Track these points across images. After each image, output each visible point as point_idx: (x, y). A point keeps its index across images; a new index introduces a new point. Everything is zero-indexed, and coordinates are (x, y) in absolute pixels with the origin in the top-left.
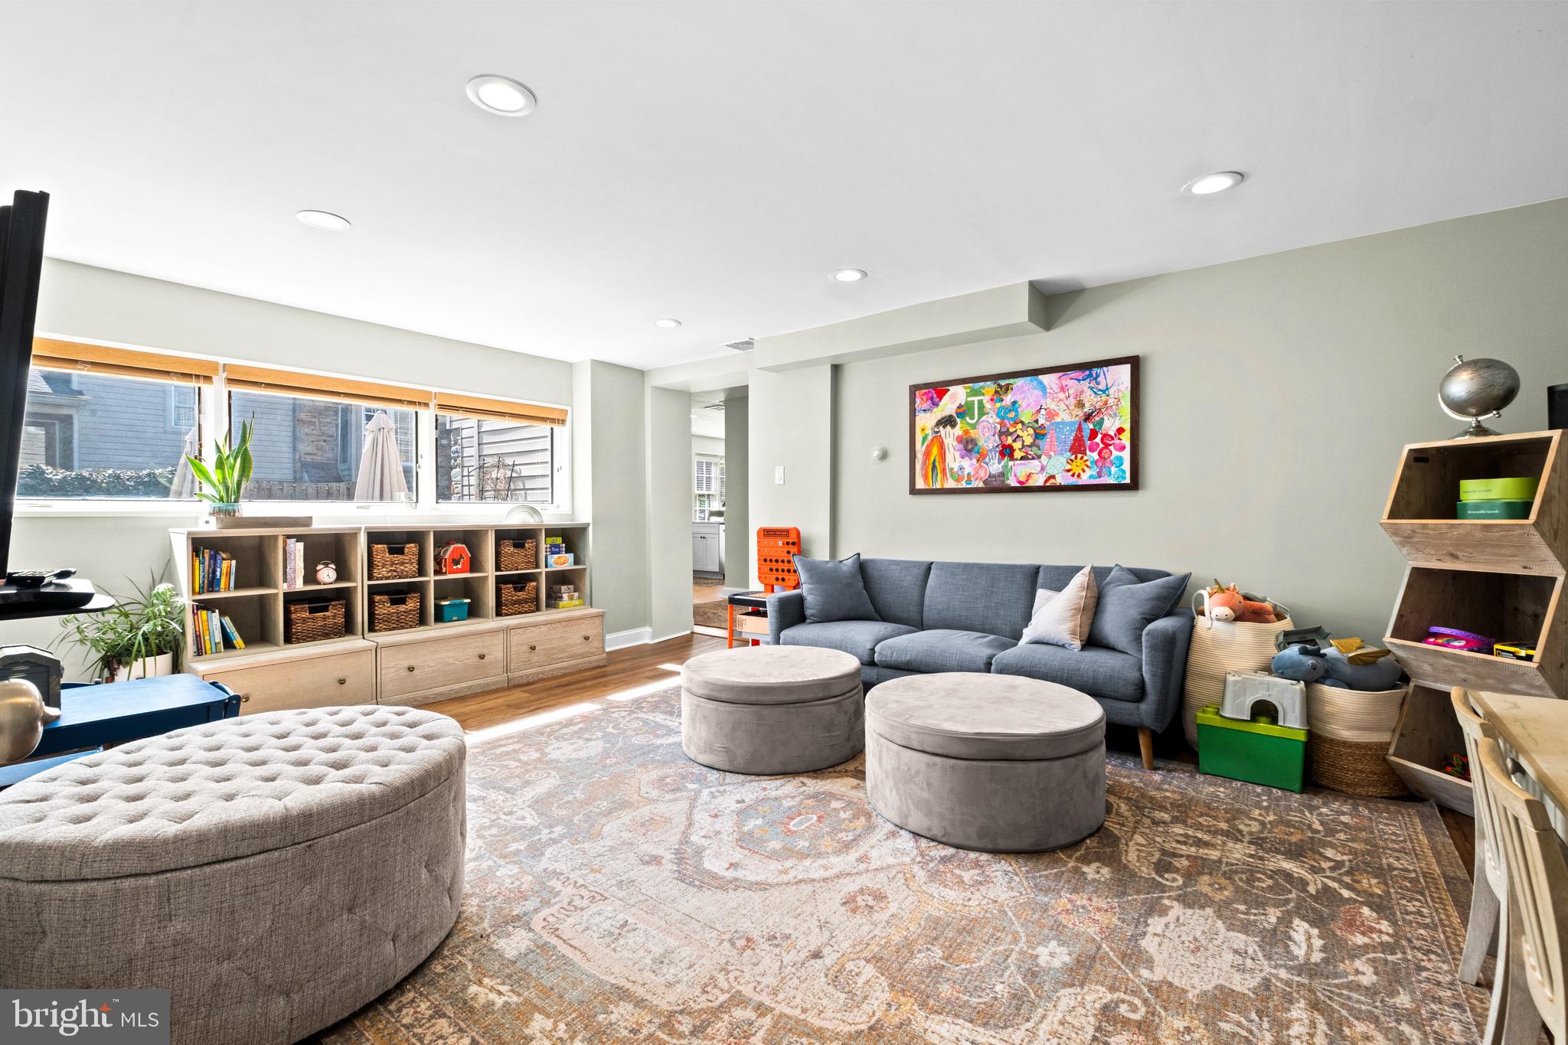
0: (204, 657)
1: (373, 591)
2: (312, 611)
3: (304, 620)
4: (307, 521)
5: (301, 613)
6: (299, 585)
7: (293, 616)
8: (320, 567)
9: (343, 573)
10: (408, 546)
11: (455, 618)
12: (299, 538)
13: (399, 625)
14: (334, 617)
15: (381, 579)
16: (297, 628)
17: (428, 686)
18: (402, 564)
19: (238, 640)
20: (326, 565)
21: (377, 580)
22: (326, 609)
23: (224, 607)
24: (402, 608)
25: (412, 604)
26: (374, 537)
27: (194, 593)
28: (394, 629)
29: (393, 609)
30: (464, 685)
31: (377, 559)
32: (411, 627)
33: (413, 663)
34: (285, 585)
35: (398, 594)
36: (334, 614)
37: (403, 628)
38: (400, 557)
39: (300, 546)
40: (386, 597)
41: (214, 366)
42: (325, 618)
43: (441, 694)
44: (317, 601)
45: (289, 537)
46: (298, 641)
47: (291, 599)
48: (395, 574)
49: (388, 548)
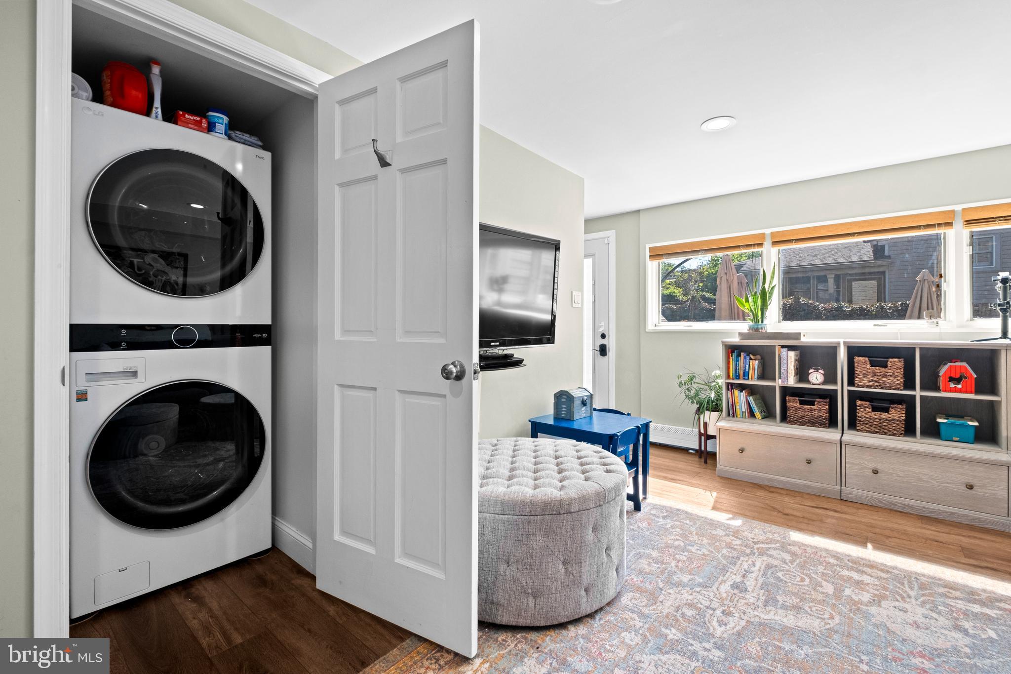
0: (735, 418)
1: (854, 397)
2: (802, 403)
3: (796, 408)
4: (797, 336)
5: (793, 403)
6: (791, 381)
7: (788, 404)
8: (811, 371)
9: (831, 377)
10: (890, 360)
11: (957, 438)
12: (790, 348)
13: (881, 430)
14: (819, 410)
15: (862, 386)
16: (791, 413)
17: (897, 494)
18: (885, 376)
19: (757, 414)
20: (817, 370)
21: (858, 386)
22: (812, 403)
23: (751, 390)
24: (884, 415)
25: (897, 414)
26: (854, 351)
27: (728, 377)
28: (876, 433)
29: (875, 415)
30: (942, 508)
31: (858, 369)
32: (894, 435)
33: (879, 467)
34: (780, 380)
35: (881, 403)
36: (821, 409)
37: (885, 434)
38: (883, 369)
39: (792, 354)
40: (868, 403)
41: (763, 236)
42: (811, 410)
43: (911, 507)
44: (807, 396)
45: (783, 347)
46: (791, 423)
47: (787, 392)
48: (876, 384)
49: (870, 361)
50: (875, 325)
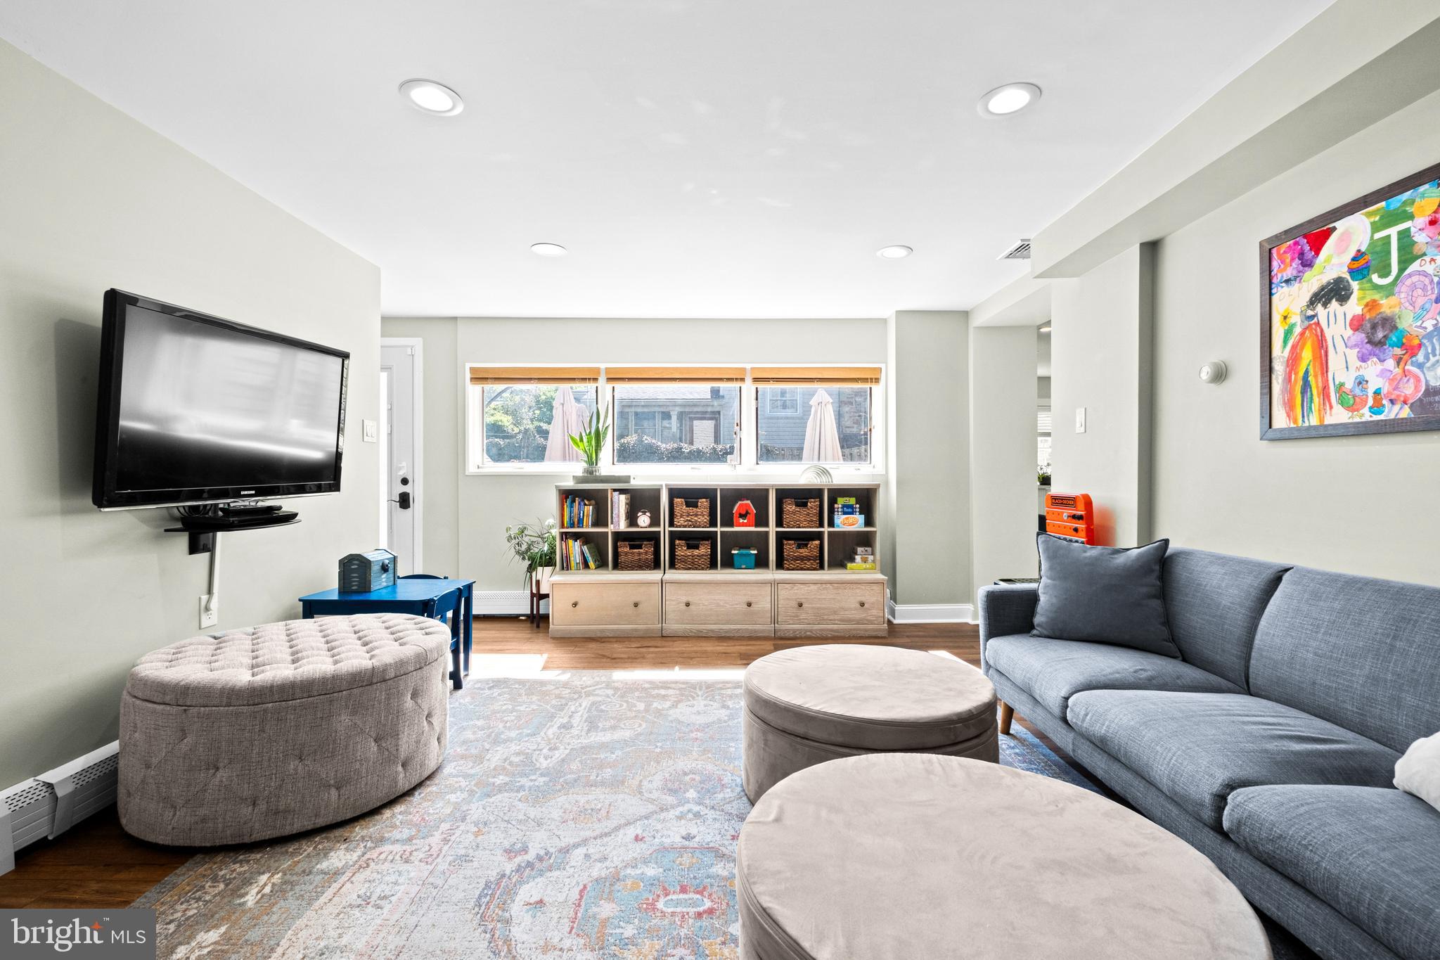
0: (569, 571)
1: (673, 536)
2: (632, 547)
3: (626, 553)
4: (626, 479)
5: (624, 548)
6: (622, 526)
7: (620, 550)
8: (640, 514)
9: (655, 521)
10: (700, 500)
11: (744, 566)
12: (622, 491)
13: (693, 566)
14: (646, 553)
15: (680, 526)
16: (622, 559)
17: (703, 622)
18: (696, 515)
19: (591, 564)
20: (644, 513)
21: (677, 527)
22: (640, 547)
23: (585, 538)
24: (696, 552)
25: (704, 550)
26: (674, 493)
27: (562, 526)
28: (689, 569)
29: (689, 553)
30: (732, 627)
31: (677, 510)
32: (703, 569)
33: (690, 599)
34: (612, 525)
35: (692, 540)
36: (646, 551)
37: (696, 569)
38: (695, 509)
39: (623, 498)
40: (684, 542)
41: (598, 370)
42: (639, 554)
43: (712, 631)
44: (633, 539)
45: (615, 490)
46: (622, 569)
47: (618, 536)
48: (690, 523)
49: (686, 502)
50: (692, 468)
